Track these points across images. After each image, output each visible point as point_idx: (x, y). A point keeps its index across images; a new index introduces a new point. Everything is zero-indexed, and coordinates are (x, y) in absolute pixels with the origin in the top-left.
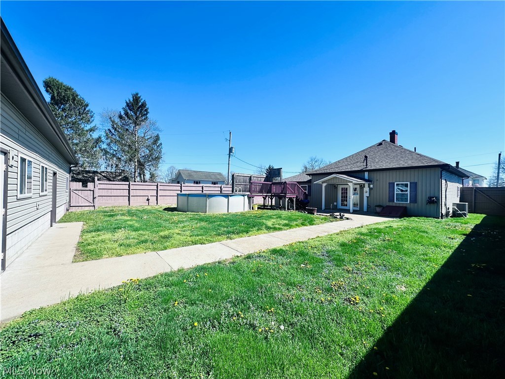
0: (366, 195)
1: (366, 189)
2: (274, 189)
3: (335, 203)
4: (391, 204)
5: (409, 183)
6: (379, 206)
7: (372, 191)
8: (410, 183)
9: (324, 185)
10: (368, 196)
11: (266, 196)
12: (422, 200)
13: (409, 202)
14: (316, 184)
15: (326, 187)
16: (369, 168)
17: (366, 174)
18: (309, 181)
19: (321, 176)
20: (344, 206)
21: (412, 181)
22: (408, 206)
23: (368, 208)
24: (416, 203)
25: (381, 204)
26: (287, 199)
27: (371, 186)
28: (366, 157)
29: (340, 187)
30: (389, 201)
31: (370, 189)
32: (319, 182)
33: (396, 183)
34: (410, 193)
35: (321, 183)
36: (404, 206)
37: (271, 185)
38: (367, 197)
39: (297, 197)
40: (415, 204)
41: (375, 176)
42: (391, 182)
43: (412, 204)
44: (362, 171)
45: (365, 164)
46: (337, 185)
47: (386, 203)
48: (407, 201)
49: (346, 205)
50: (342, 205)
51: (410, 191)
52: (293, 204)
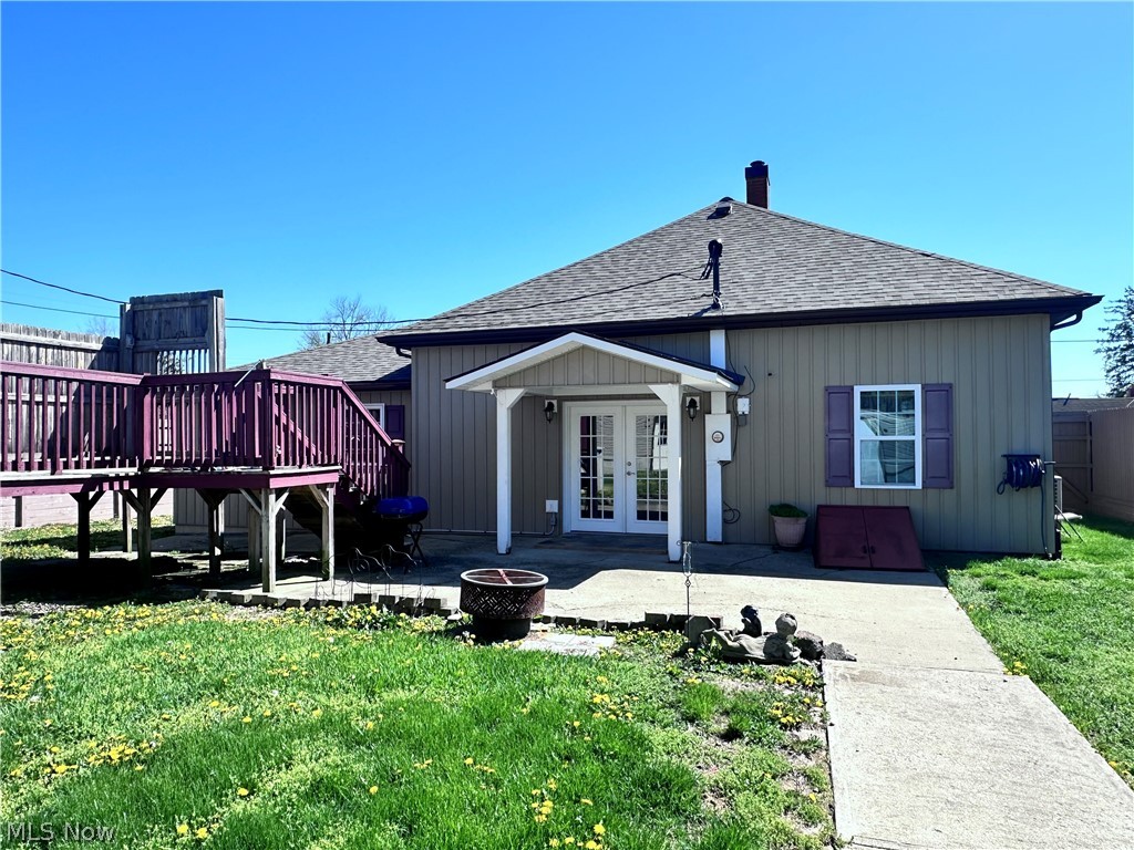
0: (718, 451)
1: (718, 422)
2: (164, 432)
3: (551, 506)
4: (837, 497)
5: (917, 389)
6: (785, 510)
7: (744, 431)
8: (926, 389)
9: (507, 398)
10: (728, 457)
11: (91, 483)
12: (976, 475)
13: (919, 485)
14: (462, 392)
15: (517, 410)
16: (729, 309)
17: (717, 340)
18: (398, 382)
19: (468, 352)
20: (597, 515)
21: (932, 380)
22: (915, 505)
23: (725, 521)
24: (952, 488)
25: (790, 499)
26: (276, 505)
27: (743, 405)
28: (715, 249)
29: (573, 415)
30: (828, 484)
31: (738, 421)
32: (478, 380)
33: (858, 390)
34: (925, 440)
35: (488, 386)
36: (899, 503)
37: (138, 393)
38: (723, 464)
39: (345, 481)
40: (947, 492)
41: (763, 350)
42: (835, 382)
43: (931, 492)
44: (698, 326)
45: (709, 289)
46: (562, 399)
47: (814, 492)
48: (913, 482)
49: (609, 515)
50: (585, 514)
51: (925, 430)
52: (318, 530)
